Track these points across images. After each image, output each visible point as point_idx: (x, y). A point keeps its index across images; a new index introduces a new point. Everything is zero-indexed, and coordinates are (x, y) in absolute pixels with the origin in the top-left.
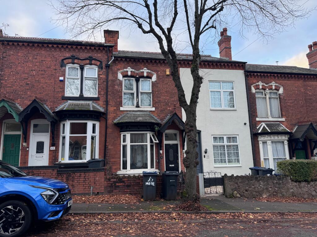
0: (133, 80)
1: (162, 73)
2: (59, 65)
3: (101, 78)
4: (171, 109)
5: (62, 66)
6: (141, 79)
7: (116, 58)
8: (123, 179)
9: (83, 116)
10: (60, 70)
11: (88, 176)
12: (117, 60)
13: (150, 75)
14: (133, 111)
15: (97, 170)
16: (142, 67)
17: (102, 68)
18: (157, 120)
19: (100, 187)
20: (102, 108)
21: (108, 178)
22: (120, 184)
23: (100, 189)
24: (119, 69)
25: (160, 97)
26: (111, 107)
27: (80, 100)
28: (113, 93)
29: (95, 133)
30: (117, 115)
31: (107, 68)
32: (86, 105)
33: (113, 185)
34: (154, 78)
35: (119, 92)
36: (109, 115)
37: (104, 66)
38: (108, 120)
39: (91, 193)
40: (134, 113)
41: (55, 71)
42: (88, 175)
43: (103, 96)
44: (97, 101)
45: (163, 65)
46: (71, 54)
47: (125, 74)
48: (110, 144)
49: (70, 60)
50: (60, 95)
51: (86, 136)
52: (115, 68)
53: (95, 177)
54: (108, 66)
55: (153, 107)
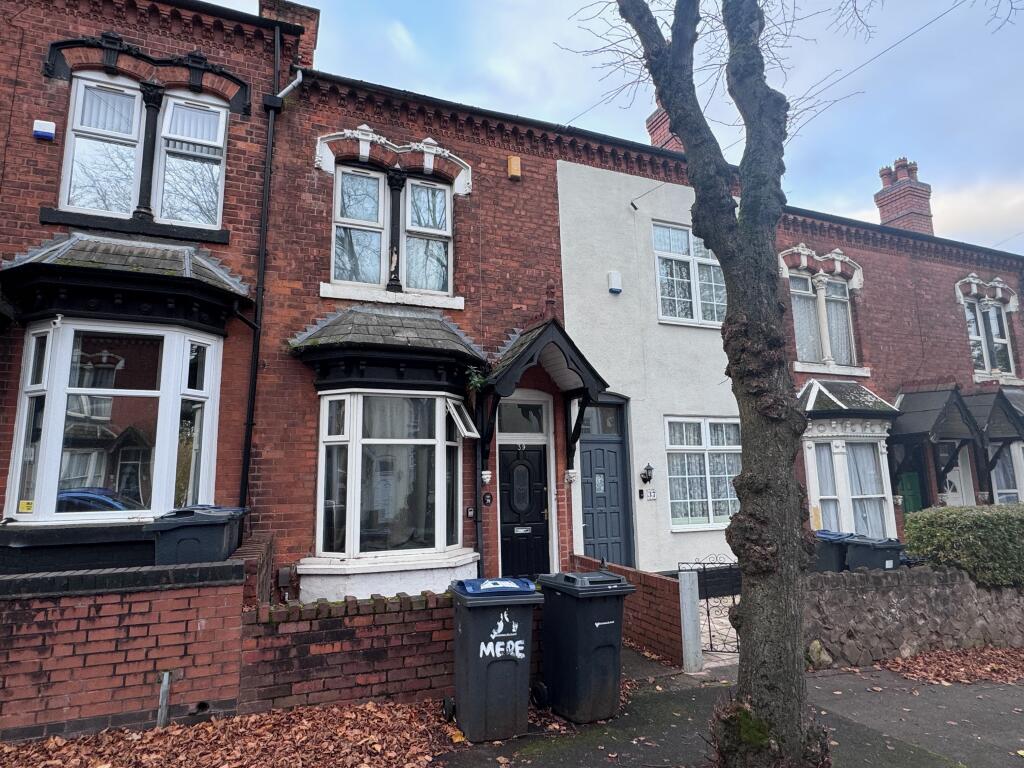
0: (377, 179)
1: (492, 167)
2: (37, 64)
3: (243, 152)
4: (524, 307)
5: (50, 73)
6: (409, 182)
7: (310, 81)
8: (347, 620)
9: (146, 307)
10: (41, 87)
11: (141, 613)
12: (315, 88)
13: (446, 169)
14: (376, 304)
15: (205, 575)
16: (419, 134)
17: (247, 111)
18: (473, 346)
19: (215, 670)
20: (238, 281)
21: (264, 618)
22: (328, 649)
23: (219, 683)
24: (322, 129)
25: (484, 260)
26: (282, 278)
27: (138, 233)
28: (291, 220)
29: (202, 389)
30: (303, 314)
31: (272, 113)
32: (163, 257)
33: (293, 652)
34: (463, 183)
35: (315, 220)
36: (271, 313)
37: (255, 107)
38: (266, 334)
39: (162, 713)
40: (377, 311)
41: (11, 90)
42: (144, 608)
43: (244, 230)
44: (219, 247)
45: (498, 140)
46: (104, 28)
47: (345, 150)
48: (269, 439)
49: (96, 56)
50: (33, 203)
51: (156, 400)
52: (303, 120)
53: (191, 615)
54: (273, 109)
55: (456, 293)
